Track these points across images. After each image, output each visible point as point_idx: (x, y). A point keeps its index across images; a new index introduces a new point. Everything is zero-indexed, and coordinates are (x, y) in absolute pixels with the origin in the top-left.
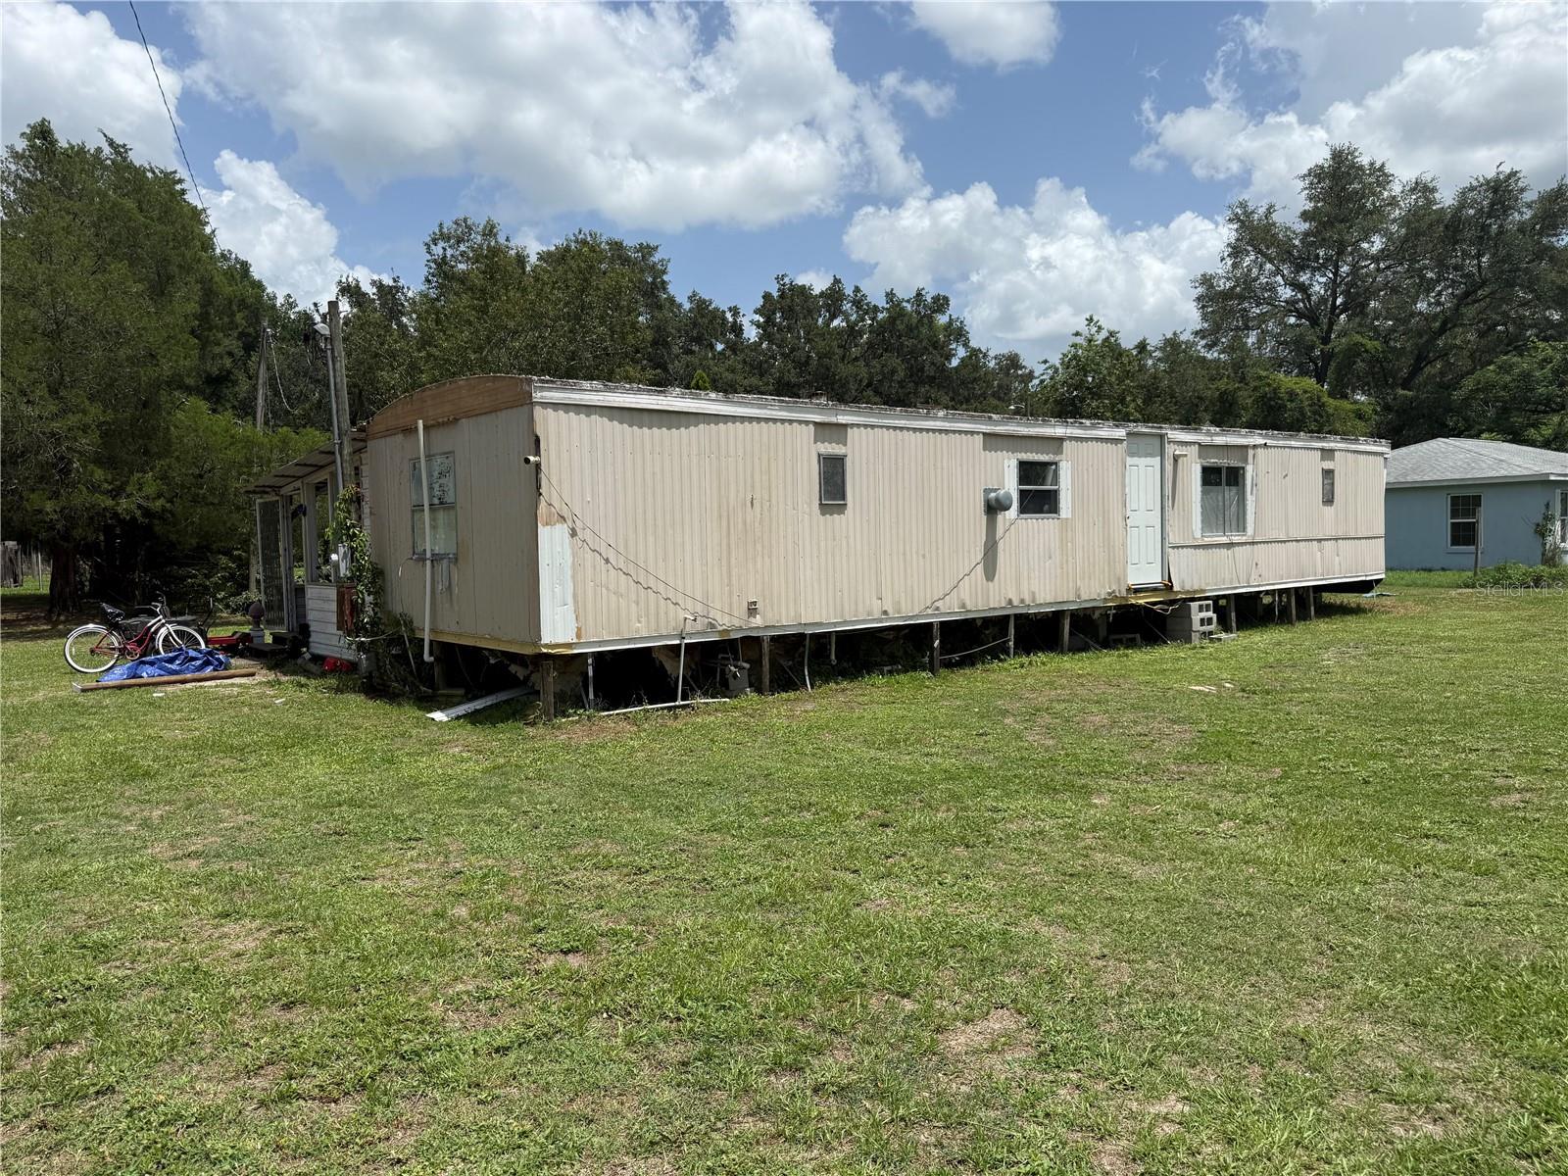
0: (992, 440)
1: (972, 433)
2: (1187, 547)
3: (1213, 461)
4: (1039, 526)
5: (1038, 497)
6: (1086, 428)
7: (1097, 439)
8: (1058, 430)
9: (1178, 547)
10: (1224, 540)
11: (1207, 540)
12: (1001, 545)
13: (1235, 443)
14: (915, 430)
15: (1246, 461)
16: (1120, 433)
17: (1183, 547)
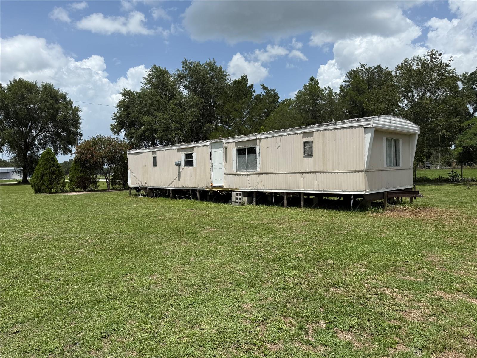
0: (179, 150)
1: (175, 149)
2: (231, 175)
3: (241, 146)
4: (189, 169)
5: (189, 162)
6: (199, 144)
7: (202, 146)
8: (192, 146)
9: (228, 175)
10: (246, 173)
11: (238, 173)
12: (181, 174)
13: (250, 139)
14: (166, 150)
15: (256, 144)
16: (208, 143)
17: (229, 175)
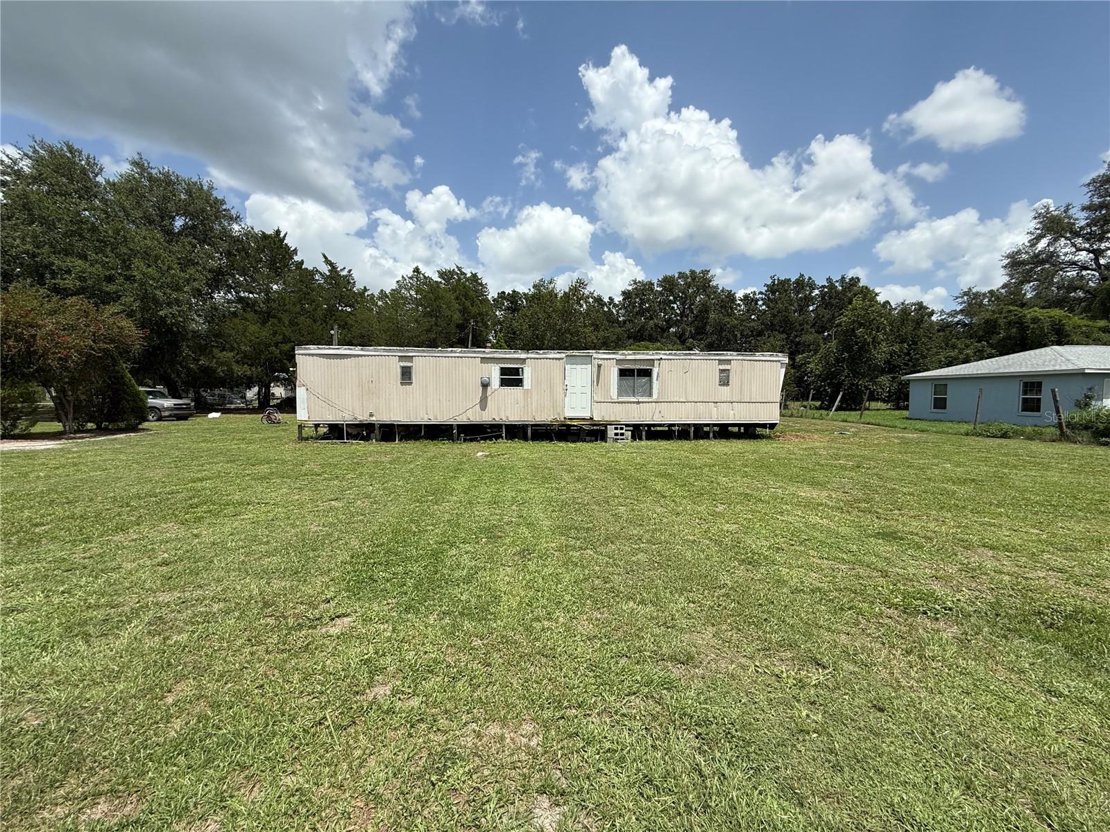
1: (475, 357)
2: (608, 402)
3: (627, 366)
4: (513, 391)
5: (512, 381)
6: (540, 354)
7: (546, 358)
8: (523, 356)
9: (599, 402)
10: (634, 400)
11: (621, 399)
12: (489, 398)
13: (643, 358)
14: (445, 357)
15: (653, 366)
16: (563, 355)
17: (603, 402)
